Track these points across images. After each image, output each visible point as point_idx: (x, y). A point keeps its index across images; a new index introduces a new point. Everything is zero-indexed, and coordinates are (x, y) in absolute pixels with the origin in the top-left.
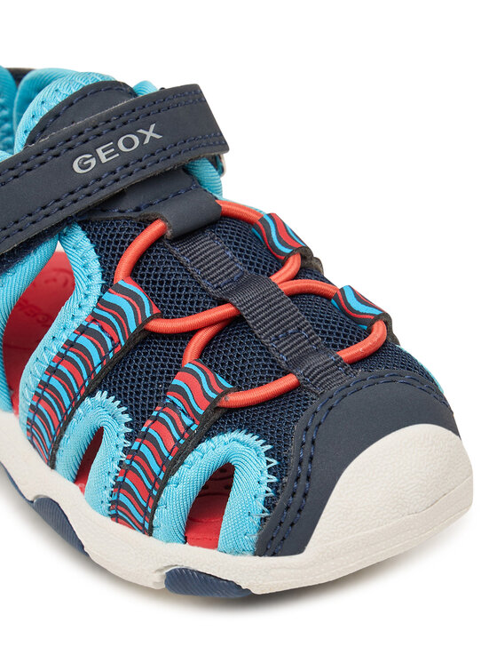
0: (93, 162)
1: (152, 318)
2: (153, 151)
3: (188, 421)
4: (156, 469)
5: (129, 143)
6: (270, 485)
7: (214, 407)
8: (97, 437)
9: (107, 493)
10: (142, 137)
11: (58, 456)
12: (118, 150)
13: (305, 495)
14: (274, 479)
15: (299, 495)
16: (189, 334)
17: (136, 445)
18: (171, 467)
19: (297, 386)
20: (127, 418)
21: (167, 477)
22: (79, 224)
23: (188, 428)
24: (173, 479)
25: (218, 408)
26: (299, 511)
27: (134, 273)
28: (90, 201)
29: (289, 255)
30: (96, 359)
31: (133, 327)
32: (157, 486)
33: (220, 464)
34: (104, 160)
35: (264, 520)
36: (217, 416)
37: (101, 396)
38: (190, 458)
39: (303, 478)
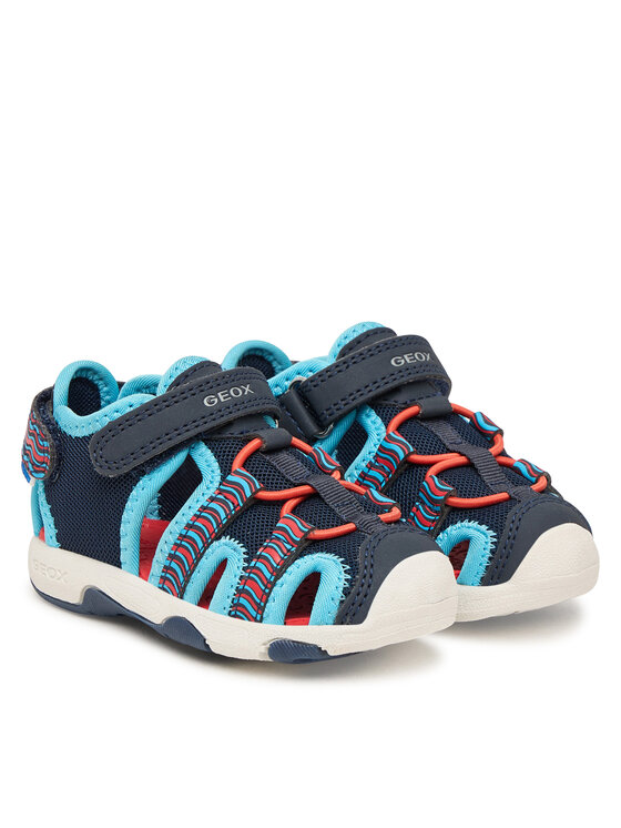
0: (216, 400)
1: (260, 490)
2: (250, 399)
3: (289, 547)
4: (268, 575)
5: (236, 393)
6: (346, 580)
7: (306, 538)
8: (222, 565)
9: (230, 601)
10: (244, 391)
11: (187, 588)
12: (230, 396)
13: (369, 586)
14: (349, 577)
15: (365, 586)
16: (283, 502)
17: (252, 564)
18: (279, 573)
19: (356, 529)
20: (244, 550)
21: (276, 580)
22: (203, 441)
23: (289, 551)
24: (279, 582)
25: (307, 540)
26: (365, 596)
27: (244, 465)
28: (214, 424)
29: (333, 470)
30: (223, 515)
31: (248, 494)
32: (269, 586)
33: (310, 572)
34: (222, 400)
35: (342, 602)
36: (306, 544)
37: (224, 540)
38: (289, 569)
39: (368, 576)
